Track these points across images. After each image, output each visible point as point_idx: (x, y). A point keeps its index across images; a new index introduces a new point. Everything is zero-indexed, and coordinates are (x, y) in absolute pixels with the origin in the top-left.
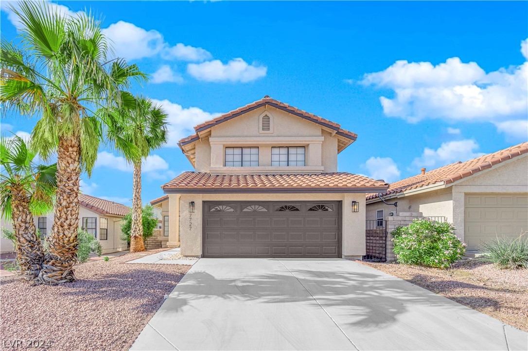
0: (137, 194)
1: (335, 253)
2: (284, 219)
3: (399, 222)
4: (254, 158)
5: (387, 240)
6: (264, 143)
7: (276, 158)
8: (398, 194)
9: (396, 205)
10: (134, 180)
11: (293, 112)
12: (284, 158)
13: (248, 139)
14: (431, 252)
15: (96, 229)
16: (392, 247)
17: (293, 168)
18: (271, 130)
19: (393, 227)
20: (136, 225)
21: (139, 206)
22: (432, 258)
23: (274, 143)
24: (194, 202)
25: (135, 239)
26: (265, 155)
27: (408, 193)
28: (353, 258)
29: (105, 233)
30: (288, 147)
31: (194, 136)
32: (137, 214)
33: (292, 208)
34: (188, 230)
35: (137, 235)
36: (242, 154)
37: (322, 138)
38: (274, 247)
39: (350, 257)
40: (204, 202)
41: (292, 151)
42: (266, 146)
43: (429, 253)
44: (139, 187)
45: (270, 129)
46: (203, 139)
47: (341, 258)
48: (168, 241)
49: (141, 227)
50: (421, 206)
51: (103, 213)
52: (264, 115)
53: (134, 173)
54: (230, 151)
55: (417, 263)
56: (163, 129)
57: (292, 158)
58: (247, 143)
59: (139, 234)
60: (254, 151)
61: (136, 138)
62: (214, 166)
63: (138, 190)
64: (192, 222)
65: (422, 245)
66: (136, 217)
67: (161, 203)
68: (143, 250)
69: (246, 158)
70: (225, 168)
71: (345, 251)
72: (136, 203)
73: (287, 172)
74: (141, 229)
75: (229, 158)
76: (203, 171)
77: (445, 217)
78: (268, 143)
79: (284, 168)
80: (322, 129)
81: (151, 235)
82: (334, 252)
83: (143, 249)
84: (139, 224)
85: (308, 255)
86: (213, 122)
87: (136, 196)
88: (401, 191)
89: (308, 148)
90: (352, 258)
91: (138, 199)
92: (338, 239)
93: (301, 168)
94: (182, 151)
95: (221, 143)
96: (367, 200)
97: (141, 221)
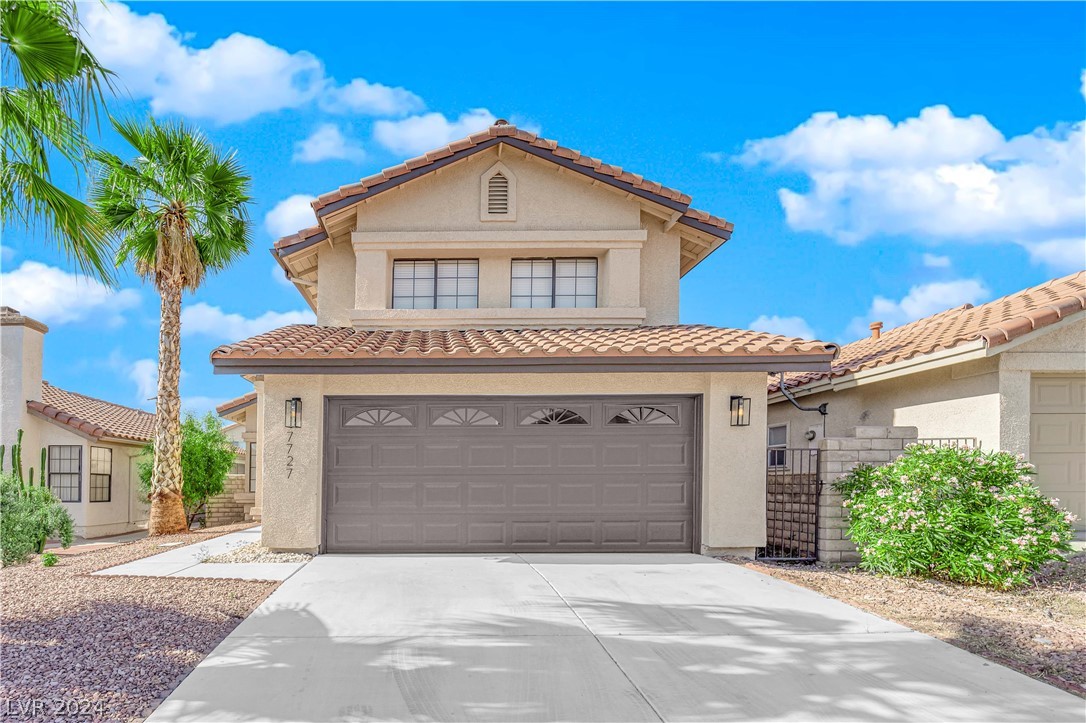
0: (167, 384)
1: (681, 540)
2: (545, 446)
3: (855, 454)
4: (467, 287)
5: (821, 503)
6: (493, 246)
7: (521, 288)
8: (834, 381)
9: (823, 411)
10: (162, 348)
11: (568, 163)
12: (542, 288)
13: (451, 235)
14: (970, 539)
15: (80, 474)
16: (843, 524)
17: (565, 311)
18: (511, 214)
19: (837, 467)
20: (165, 463)
21: (173, 415)
22: (974, 557)
23: (518, 246)
24: (299, 399)
25: (161, 500)
26: (495, 278)
27: (865, 377)
28: (730, 553)
29: (106, 484)
30: (553, 260)
31: (312, 231)
32: (168, 435)
33: (565, 417)
34: (284, 476)
35: (167, 491)
36: (436, 278)
37: (643, 235)
38: (516, 525)
39: (723, 552)
40: (328, 399)
41: (564, 269)
42: (496, 255)
43: (962, 545)
44: (173, 365)
45: (509, 207)
46: (338, 240)
47: (698, 552)
48: (253, 504)
49: (178, 471)
50: (898, 412)
51: (97, 436)
52: (492, 172)
53: (162, 329)
54: (404, 270)
55: (930, 575)
56: (238, 218)
57: (564, 286)
58: (450, 246)
59: (172, 487)
60: (467, 269)
61: (167, 238)
62: (362, 309)
63: (170, 373)
64: (294, 453)
65: (941, 519)
66: (164, 443)
67: (243, 410)
68: (180, 530)
69: (445, 287)
70: (391, 313)
71: (711, 536)
72: (165, 406)
73: (551, 322)
74: (176, 473)
75: (404, 288)
76: (336, 323)
77: (974, 440)
78: (502, 246)
79: (542, 310)
80: (642, 211)
81: (218, 489)
82: (678, 536)
83: (182, 526)
84: (171, 461)
85: (607, 547)
86: (359, 190)
87: (164, 388)
88: (847, 372)
89: (604, 262)
90: (727, 554)
91: (170, 395)
92: (691, 502)
93: (585, 311)
94: (284, 272)
95: (382, 247)
96: (770, 392)
97: (178, 454)
